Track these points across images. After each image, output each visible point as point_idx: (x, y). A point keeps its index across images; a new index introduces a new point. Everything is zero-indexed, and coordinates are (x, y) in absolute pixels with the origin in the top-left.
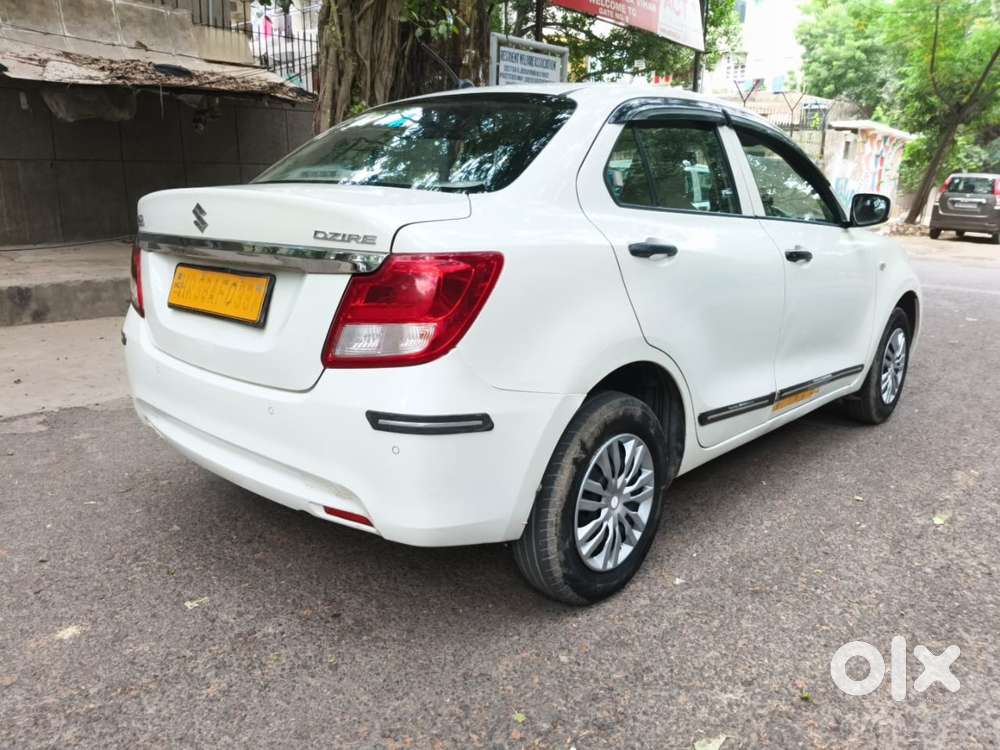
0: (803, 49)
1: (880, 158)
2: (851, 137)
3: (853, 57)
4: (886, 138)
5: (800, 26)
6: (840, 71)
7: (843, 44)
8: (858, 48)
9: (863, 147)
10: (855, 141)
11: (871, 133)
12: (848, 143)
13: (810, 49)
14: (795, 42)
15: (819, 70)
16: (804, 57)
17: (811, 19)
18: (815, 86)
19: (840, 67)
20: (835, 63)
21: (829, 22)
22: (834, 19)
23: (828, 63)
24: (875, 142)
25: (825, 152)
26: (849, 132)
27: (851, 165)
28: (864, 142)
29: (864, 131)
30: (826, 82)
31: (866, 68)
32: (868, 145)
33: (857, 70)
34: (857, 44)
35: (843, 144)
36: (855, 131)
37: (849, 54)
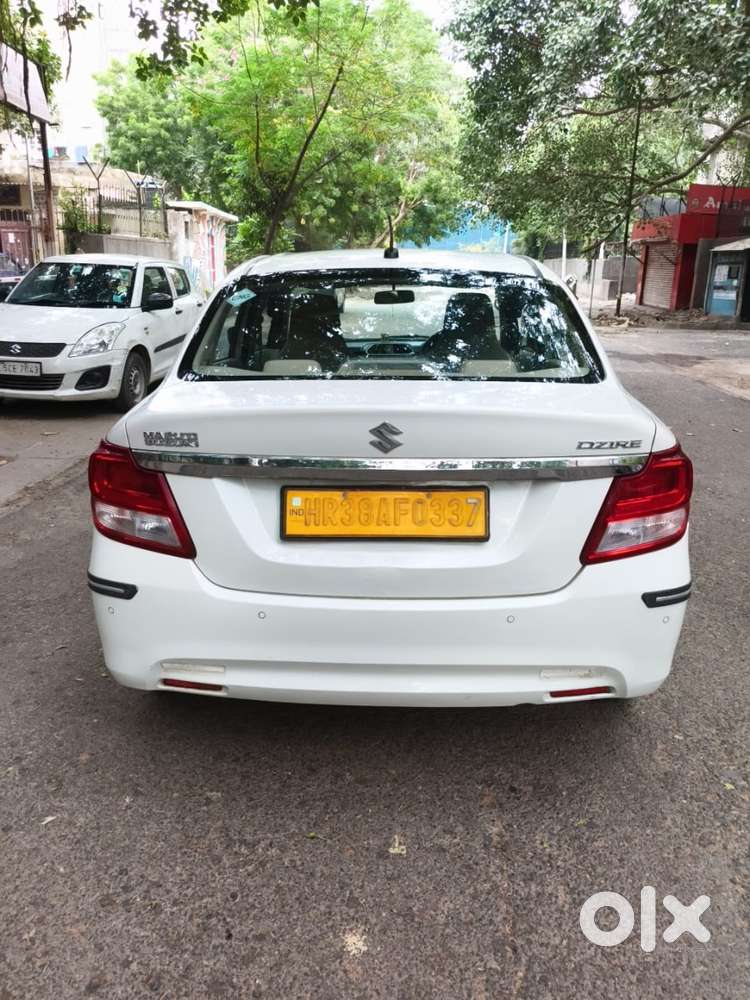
0: (106, 122)
1: (211, 237)
2: (188, 218)
3: (159, 135)
4: (212, 218)
5: (100, 98)
6: (149, 148)
7: (148, 121)
8: (162, 126)
9: (198, 227)
10: (191, 220)
11: (202, 213)
12: (186, 223)
13: (113, 122)
14: (97, 114)
15: (128, 145)
16: (109, 130)
17: (110, 92)
18: (125, 160)
19: (148, 144)
20: (143, 139)
21: (128, 96)
22: (133, 94)
23: (135, 138)
24: (206, 221)
25: (170, 231)
26: (186, 212)
27: (192, 245)
28: (198, 223)
29: (197, 212)
30: (136, 158)
31: (171, 147)
32: (201, 225)
33: (164, 149)
34: (160, 122)
35: (183, 224)
36: (190, 211)
37: (155, 131)
